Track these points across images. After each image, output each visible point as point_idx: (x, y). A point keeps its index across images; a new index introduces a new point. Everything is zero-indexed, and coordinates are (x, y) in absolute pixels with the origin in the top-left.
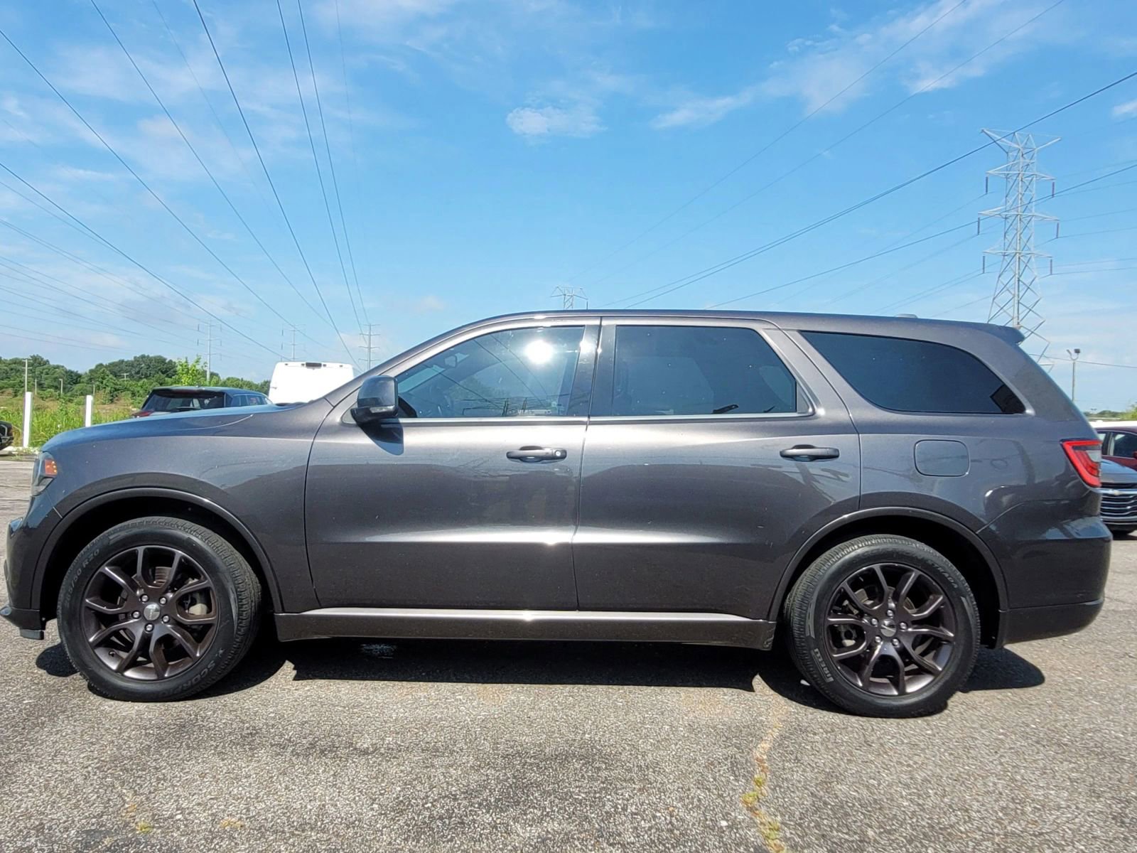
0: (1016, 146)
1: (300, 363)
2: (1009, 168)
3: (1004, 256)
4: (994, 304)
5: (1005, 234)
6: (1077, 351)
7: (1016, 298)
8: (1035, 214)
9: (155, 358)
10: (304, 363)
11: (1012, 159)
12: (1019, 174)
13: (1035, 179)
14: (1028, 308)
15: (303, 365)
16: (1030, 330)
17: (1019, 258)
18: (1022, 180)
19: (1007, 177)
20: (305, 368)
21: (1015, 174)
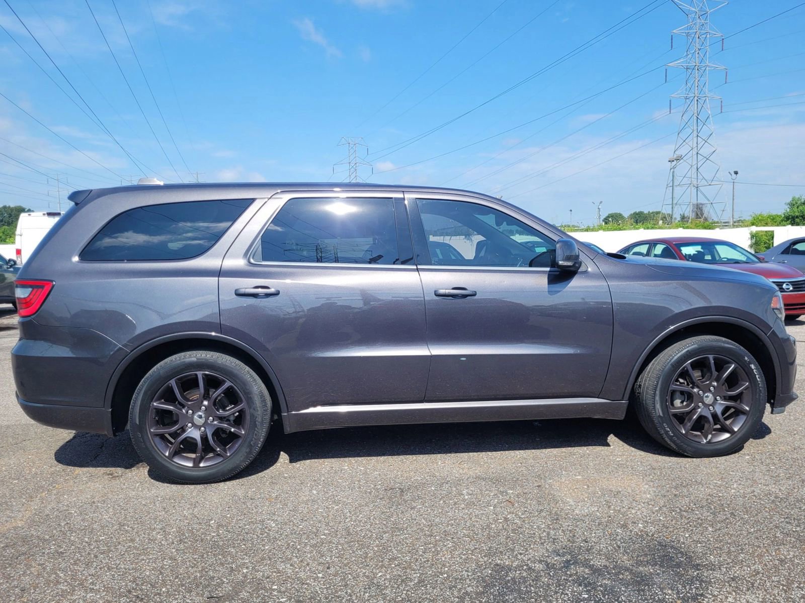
0: (694, 9)
1: (41, 213)
2: (689, 27)
3: (686, 99)
4: (679, 137)
5: (686, 81)
6: (736, 173)
7: (695, 132)
8: (709, 64)
9: (15, 208)
10: (45, 213)
11: (691, 21)
12: (696, 32)
13: (708, 36)
14: (704, 140)
15: (44, 214)
16: (705, 157)
17: (697, 100)
18: (699, 38)
19: (688, 35)
20: (46, 217)
21: (694, 32)
